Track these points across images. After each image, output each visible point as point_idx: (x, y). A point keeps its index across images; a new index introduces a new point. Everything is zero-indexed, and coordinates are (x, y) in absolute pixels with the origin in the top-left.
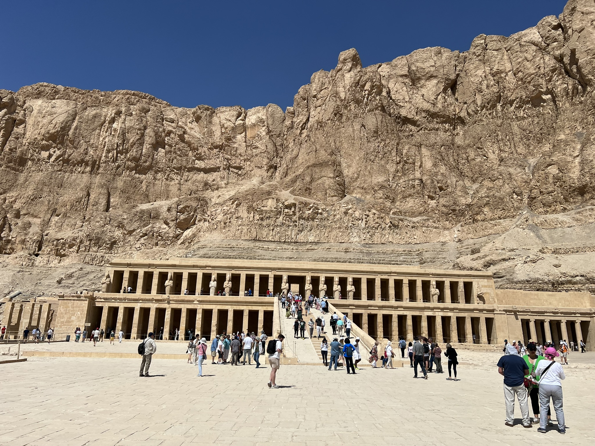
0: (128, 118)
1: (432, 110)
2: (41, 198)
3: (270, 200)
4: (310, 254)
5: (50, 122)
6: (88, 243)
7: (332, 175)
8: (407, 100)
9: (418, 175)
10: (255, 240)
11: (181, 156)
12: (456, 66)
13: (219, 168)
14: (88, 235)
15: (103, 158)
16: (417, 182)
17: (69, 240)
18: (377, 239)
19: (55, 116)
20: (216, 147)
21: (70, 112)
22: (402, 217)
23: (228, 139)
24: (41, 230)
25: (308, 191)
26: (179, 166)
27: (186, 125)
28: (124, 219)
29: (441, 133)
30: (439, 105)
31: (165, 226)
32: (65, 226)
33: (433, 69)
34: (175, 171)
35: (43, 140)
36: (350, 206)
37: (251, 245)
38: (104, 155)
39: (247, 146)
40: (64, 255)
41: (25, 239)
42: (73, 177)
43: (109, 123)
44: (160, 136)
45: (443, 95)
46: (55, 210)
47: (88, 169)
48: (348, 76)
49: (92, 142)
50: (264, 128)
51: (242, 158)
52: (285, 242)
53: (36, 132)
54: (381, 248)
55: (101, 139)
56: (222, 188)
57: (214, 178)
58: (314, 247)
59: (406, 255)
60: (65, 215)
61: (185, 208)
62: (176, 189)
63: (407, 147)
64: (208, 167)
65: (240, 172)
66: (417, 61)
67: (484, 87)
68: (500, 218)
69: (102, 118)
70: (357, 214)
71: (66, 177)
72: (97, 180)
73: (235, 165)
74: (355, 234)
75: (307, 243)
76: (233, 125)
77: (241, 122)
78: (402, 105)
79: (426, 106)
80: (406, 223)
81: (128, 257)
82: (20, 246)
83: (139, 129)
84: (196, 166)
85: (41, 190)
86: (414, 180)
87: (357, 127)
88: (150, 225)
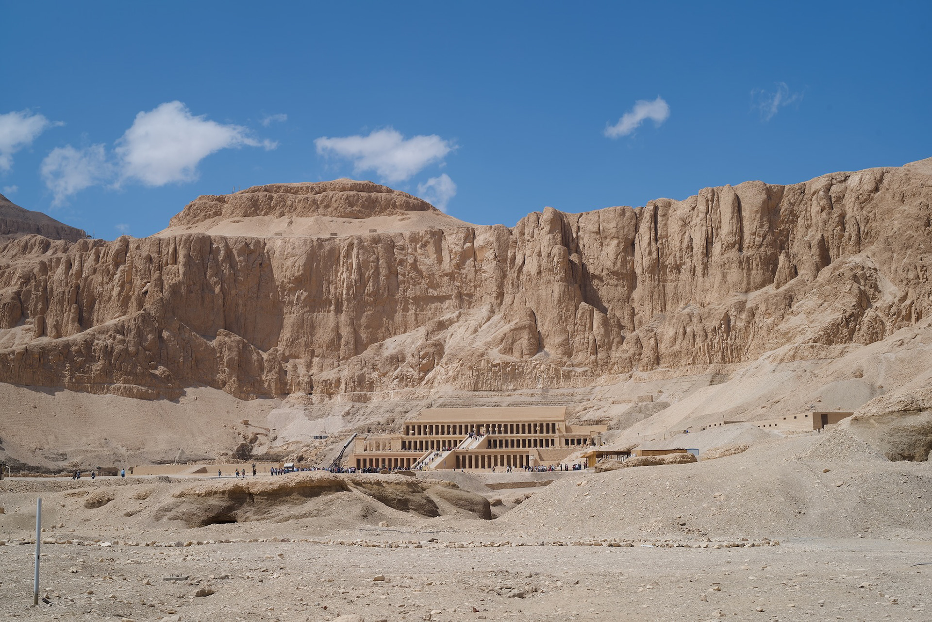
0: (361, 251)
1: (613, 268)
2: (298, 339)
3: (483, 361)
5: (294, 265)
6: (352, 384)
7: (528, 337)
8: (596, 256)
10: (474, 390)
11: (414, 286)
13: (451, 295)
14: (351, 378)
15: (344, 296)
16: (586, 340)
17: (334, 381)
19: (296, 258)
20: (447, 275)
22: (571, 369)
23: (459, 266)
24: (307, 371)
25: (509, 350)
26: (413, 296)
27: (416, 251)
28: (376, 361)
29: (619, 288)
30: (619, 264)
31: (411, 369)
32: (326, 366)
34: (411, 301)
35: (289, 283)
36: (538, 362)
37: (472, 393)
38: (344, 292)
39: (476, 272)
40: (333, 393)
41: (299, 381)
42: (321, 316)
43: (344, 257)
44: (393, 266)
45: (623, 254)
46: (313, 352)
47: (333, 307)
49: (331, 280)
50: (492, 251)
51: (472, 284)
52: (494, 390)
53: (281, 275)
55: (339, 274)
56: (455, 322)
57: (447, 305)
58: (512, 393)
60: (323, 356)
61: (425, 354)
62: (413, 319)
63: (580, 312)
64: (441, 294)
68: (621, 373)
69: (337, 252)
70: (542, 368)
71: (315, 317)
72: (343, 317)
73: (466, 292)
74: (540, 382)
75: (508, 390)
76: (460, 250)
77: (470, 244)
78: (591, 262)
79: (609, 264)
80: (573, 373)
81: (386, 395)
82: (296, 387)
83: (373, 262)
84: (430, 294)
85: (298, 332)
86: (584, 338)
88: (399, 369)
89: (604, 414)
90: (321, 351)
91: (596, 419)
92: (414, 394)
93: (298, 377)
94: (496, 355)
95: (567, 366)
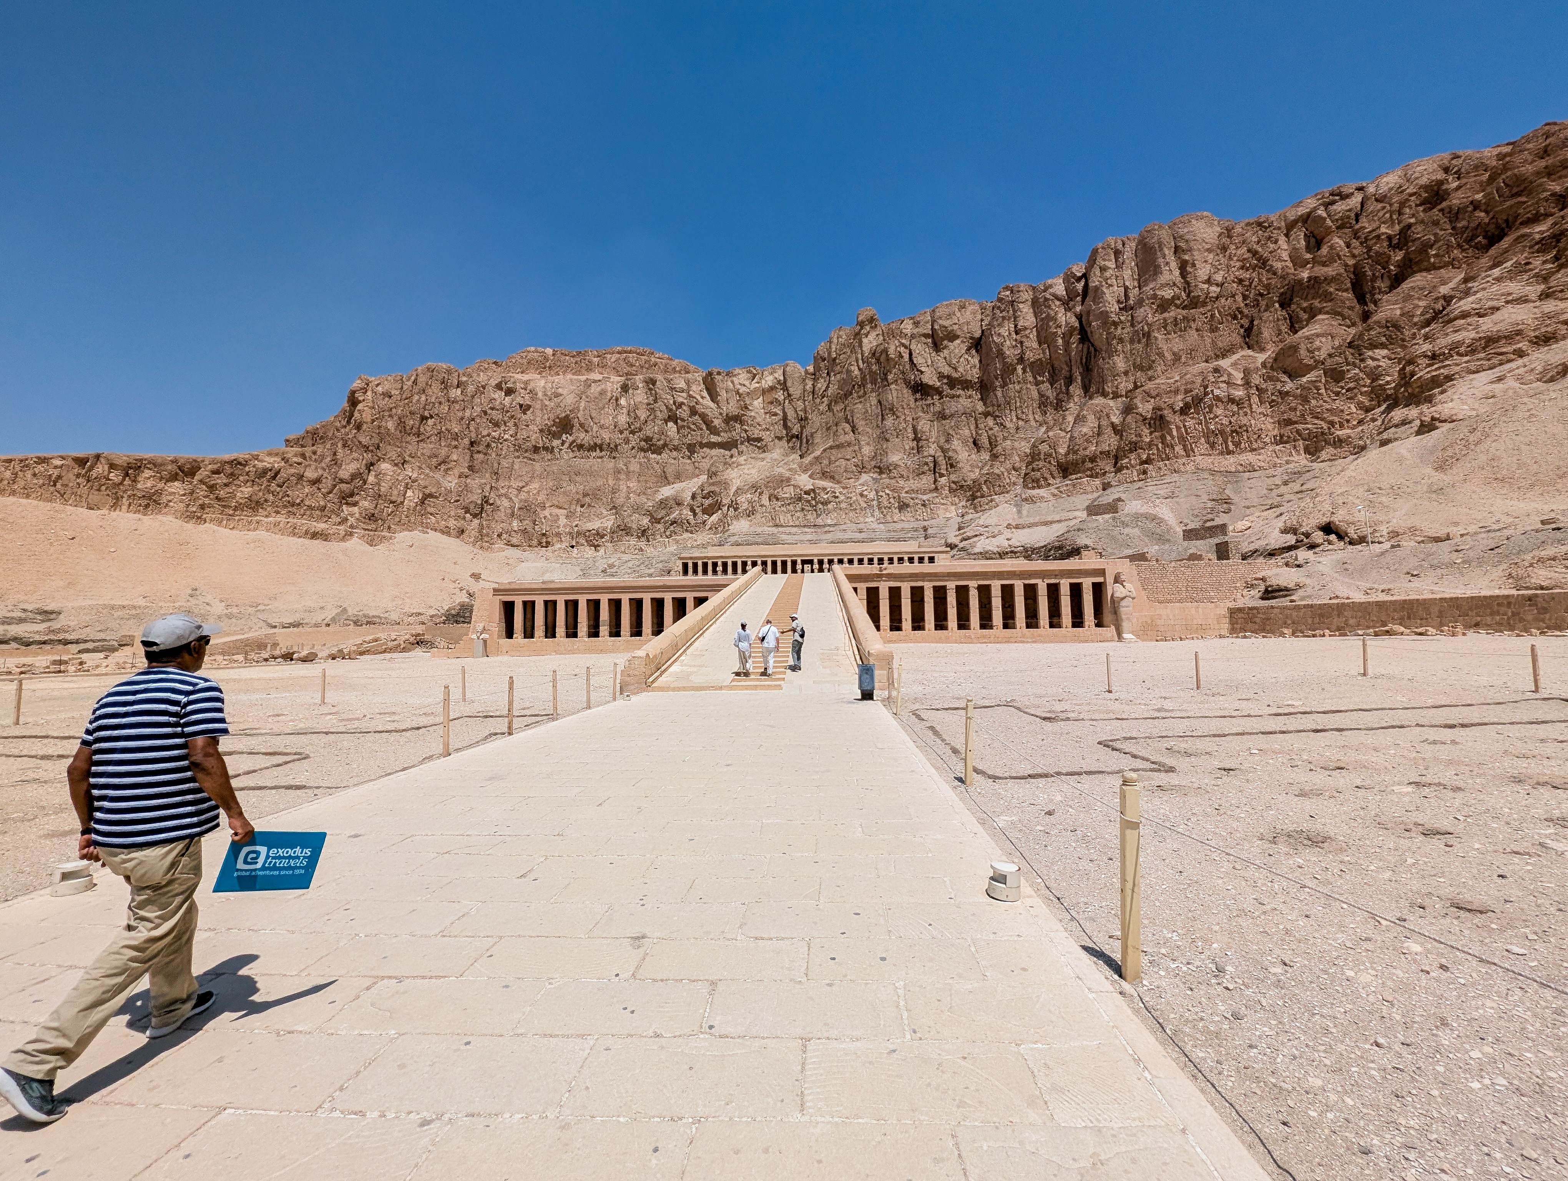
1: (955, 375)
3: (789, 487)
4: (829, 536)
5: (558, 406)
6: (620, 533)
7: (848, 457)
8: (929, 364)
9: (932, 452)
11: (695, 431)
12: (982, 320)
14: (619, 525)
16: (930, 459)
18: (889, 518)
19: (561, 398)
21: (577, 392)
22: (913, 496)
23: (745, 407)
24: (569, 521)
25: (824, 475)
29: (962, 400)
30: (961, 369)
32: (592, 517)
33: (956, 327)
34: (691, 448)
35: (553, 425)
36: (865, 488)
37: (775, 530)
39: (765, 414)
40: (598, 546)
41: (559, 532)
42: (590, 463)
43: (616, 399)
44: (671, 410)
45: (966, 356)
46: (578, 501)
48: (865, 341)
49: (601, 423)
50: (783, 391)
52: (805, 526)
53: (545, 417)
54: (891, 526)
55: (610, 418)
58: (831, 529)
59: (915, 531)
60: (589, 505)
61: (709, 493)
62: (694, 468)
64: (725, 441)
65: (759, 445)
66: (940, 318)
67: (1005, 349)
68: (995, 494)
69: (608, 394)
70: (872, 496)
71: (582, 464)
73: (754, 436)
74: (870, 515)
75: (824, 526)
76: (748, 390)
77: (757, 385)
78: (924, 370)
79: (948, 370)
80: (916, 501)
82: (555, 539)
83: (648, 404)
84: (712, 441)
87: (874, 401)
88: (677, 512)
89: (1010, 543)
90: (587, 499)
91: (999, 550)
92: (696, 541)
93: (558, 527)
94: (805, 481)
95: (906, 492)
